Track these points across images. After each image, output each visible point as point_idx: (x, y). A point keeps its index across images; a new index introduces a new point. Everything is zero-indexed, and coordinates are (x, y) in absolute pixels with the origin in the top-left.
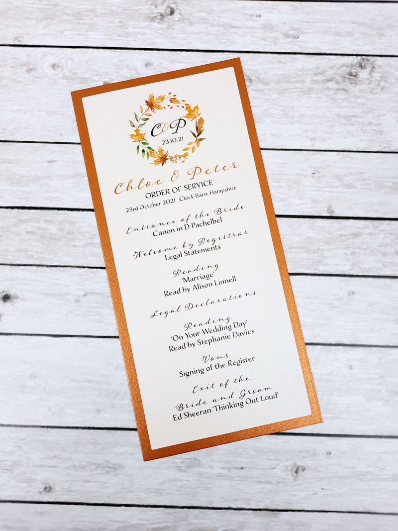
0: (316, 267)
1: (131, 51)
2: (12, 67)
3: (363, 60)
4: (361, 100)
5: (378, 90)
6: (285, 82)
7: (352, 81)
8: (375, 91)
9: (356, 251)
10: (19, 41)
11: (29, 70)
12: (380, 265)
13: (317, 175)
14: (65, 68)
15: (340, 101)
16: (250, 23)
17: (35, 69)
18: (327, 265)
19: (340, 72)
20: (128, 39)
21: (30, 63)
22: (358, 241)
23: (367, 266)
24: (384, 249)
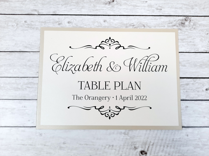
1: (98, 16)
2: (53, 23)
3: (187, 18)
4: (186, 33)
5: (193, 29)
6: (157, 26)
7: (183, 26)
8: (191, 30)
9: (188, 90)
10: (55, 13)
11: (59, 24)
12: (197, 96)
14: (73, 23)
15: (179, 33)
16: (143, 5)
17: (61, 24)
19: (178, 22)
20: (97, 11)
21: (59, 21)
22: (188, 87)
23: (192, 96)
24: (198, 90)
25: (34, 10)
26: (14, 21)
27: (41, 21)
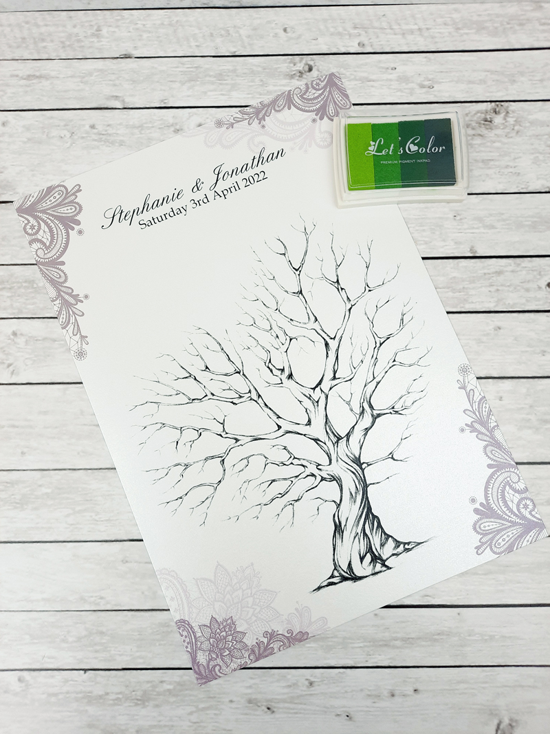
0: (462, 305)
2: (160, 128)
3: (498, 106)
4: (497, 144)
5: (513, 134)
7: (488, 127)
8: (510, 135)
9: (499, 288)
10: (165, 103)
11: (176, 131)
12: (524, 301)
13: (458, 218)
15: (476, 146)
16: (386, 76)
17: (182, 129)
18: (473, 303)
19: (475, 118)
21: (176, 124)
22: (501, 278)
23: (511, 303)
24: (526, 285)
25: (113, 96)
26: (65, 125)
27: (131, 123)
